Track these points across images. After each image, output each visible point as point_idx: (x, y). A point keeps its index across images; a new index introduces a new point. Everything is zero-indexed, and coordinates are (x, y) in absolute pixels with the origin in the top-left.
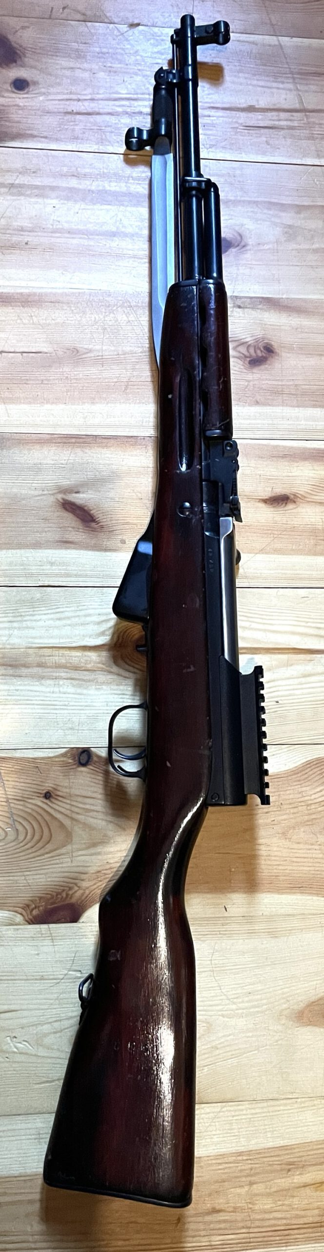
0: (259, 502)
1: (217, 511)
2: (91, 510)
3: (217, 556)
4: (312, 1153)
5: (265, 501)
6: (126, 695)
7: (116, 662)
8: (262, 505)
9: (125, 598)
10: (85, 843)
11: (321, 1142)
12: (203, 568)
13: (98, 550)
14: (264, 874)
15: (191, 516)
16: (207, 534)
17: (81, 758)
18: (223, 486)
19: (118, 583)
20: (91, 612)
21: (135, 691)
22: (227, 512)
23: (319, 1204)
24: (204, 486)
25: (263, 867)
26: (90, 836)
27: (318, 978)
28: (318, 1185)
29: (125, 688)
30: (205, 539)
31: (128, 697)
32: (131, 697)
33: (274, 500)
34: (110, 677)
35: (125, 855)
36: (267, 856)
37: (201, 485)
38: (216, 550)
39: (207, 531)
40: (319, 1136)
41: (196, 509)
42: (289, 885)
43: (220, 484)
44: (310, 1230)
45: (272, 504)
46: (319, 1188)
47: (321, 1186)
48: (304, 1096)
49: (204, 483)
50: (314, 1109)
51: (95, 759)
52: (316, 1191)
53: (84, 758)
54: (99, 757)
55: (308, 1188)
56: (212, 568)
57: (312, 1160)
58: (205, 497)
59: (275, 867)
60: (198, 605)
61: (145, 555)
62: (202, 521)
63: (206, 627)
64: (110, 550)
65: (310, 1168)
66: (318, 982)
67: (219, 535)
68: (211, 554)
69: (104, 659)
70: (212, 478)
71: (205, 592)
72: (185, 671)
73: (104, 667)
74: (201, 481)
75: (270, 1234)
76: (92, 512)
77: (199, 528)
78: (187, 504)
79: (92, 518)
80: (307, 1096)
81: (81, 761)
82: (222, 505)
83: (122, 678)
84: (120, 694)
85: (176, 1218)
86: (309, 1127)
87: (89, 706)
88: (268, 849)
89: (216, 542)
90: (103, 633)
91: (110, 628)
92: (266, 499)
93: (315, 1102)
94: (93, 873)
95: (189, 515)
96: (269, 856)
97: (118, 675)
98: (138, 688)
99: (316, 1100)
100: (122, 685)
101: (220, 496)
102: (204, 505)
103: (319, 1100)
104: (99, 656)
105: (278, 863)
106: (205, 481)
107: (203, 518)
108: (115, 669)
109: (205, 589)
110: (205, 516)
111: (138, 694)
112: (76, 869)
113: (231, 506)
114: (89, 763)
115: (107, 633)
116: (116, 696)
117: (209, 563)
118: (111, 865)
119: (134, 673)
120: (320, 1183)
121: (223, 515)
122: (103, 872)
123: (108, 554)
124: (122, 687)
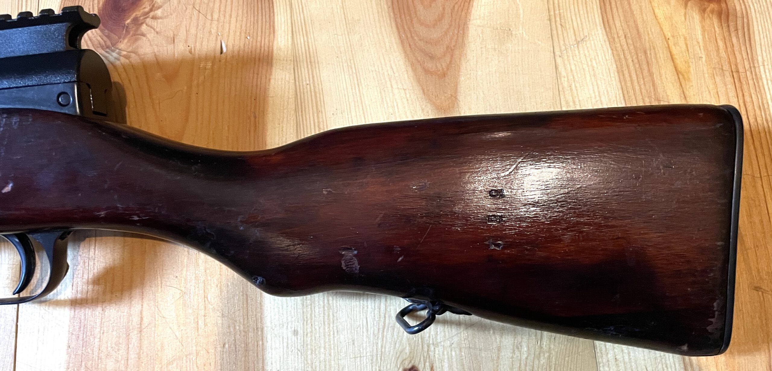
4: (637, 88)
11: (622, 77)
23: (706, 75)
27: (389, 86)
28: (681, 77)
40: (613, 79)
44: (745, 87)
46: (686, 76)
47: (681, 73)
48: (558, 102)
50: (576, 87)
52: (689, 80)
55: (687, 93)
57: (647, 87)
65: (660, 90)
66: (395, 86)
75: (757, 143)
80: (558, 98)
85: (755, 292)
86: (601, 93)
93: (566, 84)
99: (562, 84)
103: (563, 79)
120: (678, 74)
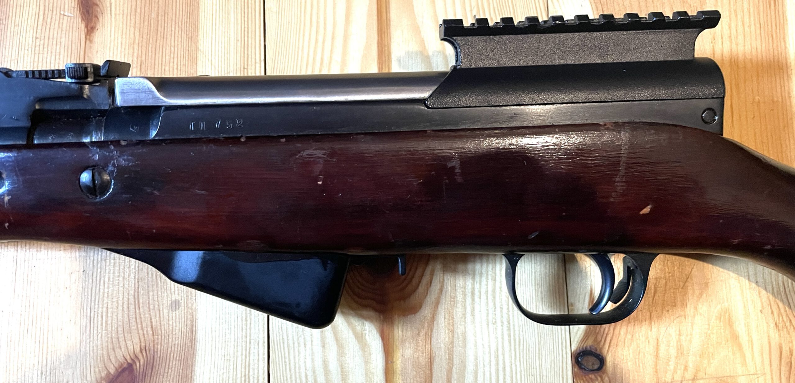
0: (91, 41)
1: (103, 113)
2: (109, 373)
3: (207, 111)
5: (90, 30)
6: (473, 288)
7: (414, 310)
8: (98, 36)
9: (298, 305)
10: (734, 354)
12: (235, 140)
13: (193, 355)
14: (759, 47)
15: (111, 168)
16: (153, 134)
17: (591, 368)
18: (41, 100)
19: (259, 317)
20: (319, 363)
21: (465, 272)
22: (103, 92)
24: (42, 142)
25: (748, 48)
26: (721, 343)
29: (459, 291)
30: (167, 137)
31: (477, 286)
32: (477, 278)
33: (88, 12)
34: (442, 320)
35: (747, 281)
36: (731, 42)
37: (40, 146)
38: (192, 112)
39: (148, 134)
41: (97, 157)
42: (773, 7)
43: (37, 107)
45: (96, 17)
49: (36, 142)
51: (590, 343)
53: (591, 362)
54: (586, 336)
56: (234, 123)
58: (70, 139)
59: (747, 29)
60: (319, 153)
61: (205, 265)
62: (123, 143)
63: (365, 134)
64: (192, 331)
67: (157, 108)
68: (202, 125)
69: (409, 333)
70: (25, 123)
71: (289, 138)
72: (459, 179)
73: (422, 333)
74: (30, 146)
76: (112, 371)
77: (140, 150)
78: (85, 177)
79: (124, 370)
81: (596, 367)
82: (89, 99)
83: (443, 297)
84: (473, 300)
87: (497, 357)
88: (720, 40)
89: (171, 113)
90: (360, 338)
91: (350, 324)
92: (86, 26)
94: (780, 336)
95: (111, 174)
96: (730, 37)
97: (437, 303)
98: (460, 266)
100: (455, 297)
101: (67, 106)
102: (87, 140)
104: (403, 342)
105: (740, 24)
106: (30, 138)
107: (116, 143)
108: (426, 311)
109: (282, 137)
110: (112, 137)
111: (470, 266)
112: (776, 363)
113: (90, 80)
114: (598, 352)
115: (359, 328)
116: (477, 306)
117: (222, 129)
118: (765, 304)
119: (432, 275)
121: (110, 101)
122: (776, 318)
123: (200, 335)
124: (460, 297)
